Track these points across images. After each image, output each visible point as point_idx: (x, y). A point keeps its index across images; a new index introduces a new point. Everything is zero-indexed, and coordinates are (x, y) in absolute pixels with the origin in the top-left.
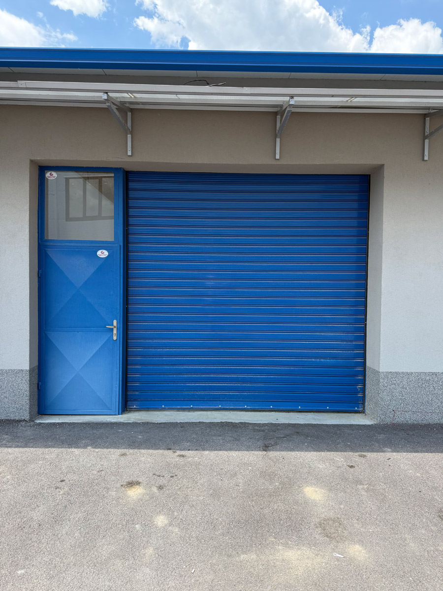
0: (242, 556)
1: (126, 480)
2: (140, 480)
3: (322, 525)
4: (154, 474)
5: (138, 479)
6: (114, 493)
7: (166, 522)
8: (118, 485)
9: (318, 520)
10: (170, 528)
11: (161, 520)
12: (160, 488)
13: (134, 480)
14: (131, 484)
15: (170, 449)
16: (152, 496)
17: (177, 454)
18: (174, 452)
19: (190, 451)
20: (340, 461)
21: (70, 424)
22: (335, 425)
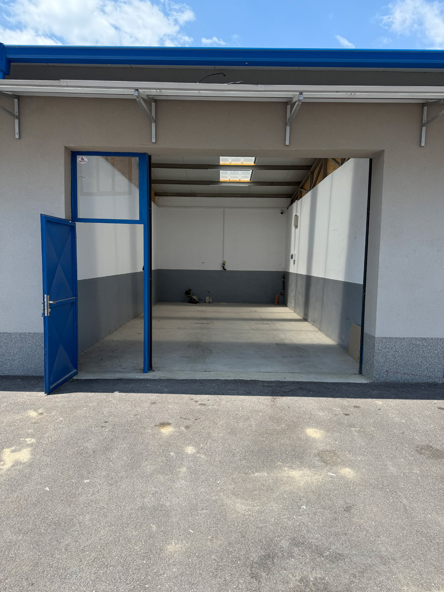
0: (256, 474)
1: (158, 422)
2: (170, 421)
3: (320, 455)
4: (181, 418)
5: (168, 421)
6: (150, 431)
7: (195, 451)
8: (153, 425)
9: (316, 451)
10: (198, 455)
11: (190, 450)
12: (187, 427)
13: (165, 421)
14: (163, 425)
15: (192, 399)
16: (181, 433)
17: (198, 403)
18: (196, 402)
19: (209, 401)
20: (338, 410)
21: (104, 380)
22: (334, 383)
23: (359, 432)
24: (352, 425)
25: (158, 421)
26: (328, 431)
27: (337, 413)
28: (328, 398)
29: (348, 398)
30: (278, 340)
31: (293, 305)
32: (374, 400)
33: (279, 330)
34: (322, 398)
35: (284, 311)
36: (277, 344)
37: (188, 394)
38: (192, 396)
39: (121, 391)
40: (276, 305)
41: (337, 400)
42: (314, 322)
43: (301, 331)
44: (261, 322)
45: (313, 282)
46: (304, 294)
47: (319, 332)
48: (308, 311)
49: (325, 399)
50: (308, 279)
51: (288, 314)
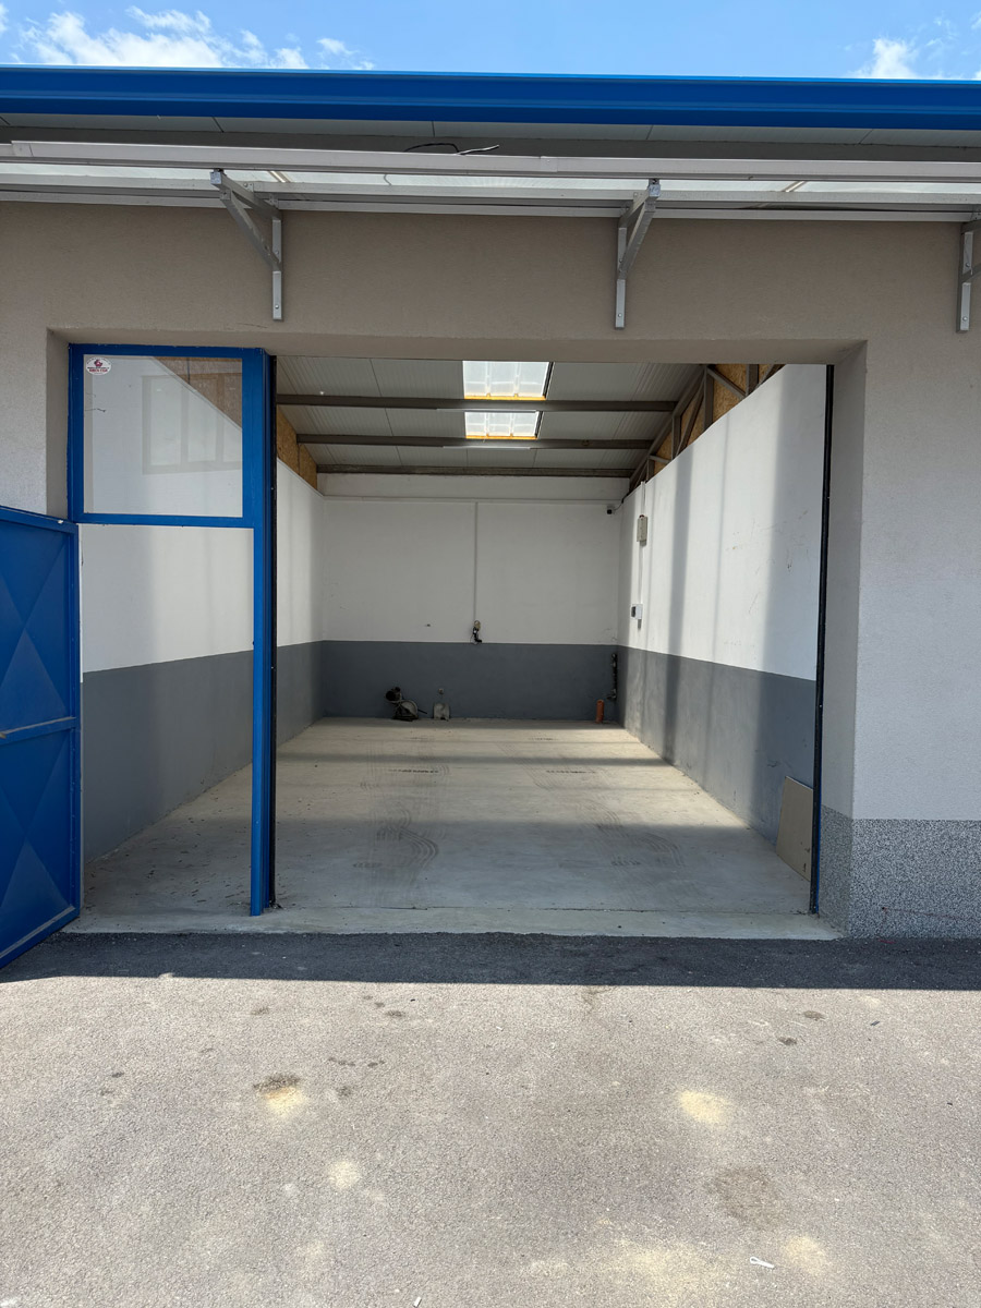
0: (534, 1264)
1: (266, 1074)
2: (299, 1072)
3: (721, 1186)
4: (331, 1059)
5: (293, 1072)
6: (236, 1105)
7: (355, 1177)
8: (247, 1086)
9: (711, 1174)
10: (366, 1192)
11: (344, 1173)
12: (345, 1092)
13: (284, 1072)
14: (278, 1083)
15: (369, 998)
16: (325, 1113)
17: (385, 1010)
18: (380, 1005)
19: (416, 1004)
20: (763, 1026)
21: (142, 937)
22: (748, 941)
23: (827, 1100)
24: (807, 1079)
25: (265, 1072)
26: (740, 1099)
27: (762, 1036)
28: (736, 989)
29: (788, 986)
30: (601, 816)
31: (638, 725)
32: (857, 992)
33: (607, 788)
34: (718, 990)
35: (617, 739)
36: (600, 827)
37: (359, 980)
38: (369, 985)
39: (180, 972)
40: (598, 723)
41: (761, 993)
42: (689, 767)
43: (658, 789)
44: (562, 768)
45: (685, 672)
46: (663, 699)
47: (703, 793)
48: (673, 740)
49: (727, 991)
50: (674, 663)
51: (626, 746)
